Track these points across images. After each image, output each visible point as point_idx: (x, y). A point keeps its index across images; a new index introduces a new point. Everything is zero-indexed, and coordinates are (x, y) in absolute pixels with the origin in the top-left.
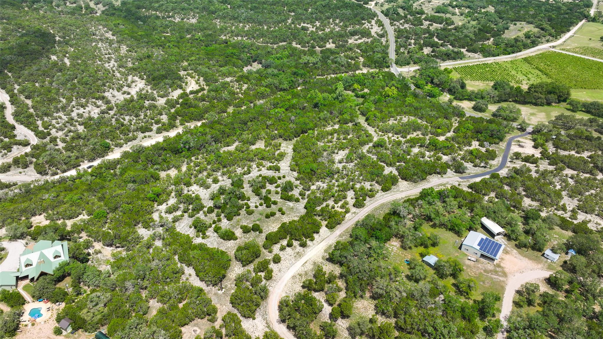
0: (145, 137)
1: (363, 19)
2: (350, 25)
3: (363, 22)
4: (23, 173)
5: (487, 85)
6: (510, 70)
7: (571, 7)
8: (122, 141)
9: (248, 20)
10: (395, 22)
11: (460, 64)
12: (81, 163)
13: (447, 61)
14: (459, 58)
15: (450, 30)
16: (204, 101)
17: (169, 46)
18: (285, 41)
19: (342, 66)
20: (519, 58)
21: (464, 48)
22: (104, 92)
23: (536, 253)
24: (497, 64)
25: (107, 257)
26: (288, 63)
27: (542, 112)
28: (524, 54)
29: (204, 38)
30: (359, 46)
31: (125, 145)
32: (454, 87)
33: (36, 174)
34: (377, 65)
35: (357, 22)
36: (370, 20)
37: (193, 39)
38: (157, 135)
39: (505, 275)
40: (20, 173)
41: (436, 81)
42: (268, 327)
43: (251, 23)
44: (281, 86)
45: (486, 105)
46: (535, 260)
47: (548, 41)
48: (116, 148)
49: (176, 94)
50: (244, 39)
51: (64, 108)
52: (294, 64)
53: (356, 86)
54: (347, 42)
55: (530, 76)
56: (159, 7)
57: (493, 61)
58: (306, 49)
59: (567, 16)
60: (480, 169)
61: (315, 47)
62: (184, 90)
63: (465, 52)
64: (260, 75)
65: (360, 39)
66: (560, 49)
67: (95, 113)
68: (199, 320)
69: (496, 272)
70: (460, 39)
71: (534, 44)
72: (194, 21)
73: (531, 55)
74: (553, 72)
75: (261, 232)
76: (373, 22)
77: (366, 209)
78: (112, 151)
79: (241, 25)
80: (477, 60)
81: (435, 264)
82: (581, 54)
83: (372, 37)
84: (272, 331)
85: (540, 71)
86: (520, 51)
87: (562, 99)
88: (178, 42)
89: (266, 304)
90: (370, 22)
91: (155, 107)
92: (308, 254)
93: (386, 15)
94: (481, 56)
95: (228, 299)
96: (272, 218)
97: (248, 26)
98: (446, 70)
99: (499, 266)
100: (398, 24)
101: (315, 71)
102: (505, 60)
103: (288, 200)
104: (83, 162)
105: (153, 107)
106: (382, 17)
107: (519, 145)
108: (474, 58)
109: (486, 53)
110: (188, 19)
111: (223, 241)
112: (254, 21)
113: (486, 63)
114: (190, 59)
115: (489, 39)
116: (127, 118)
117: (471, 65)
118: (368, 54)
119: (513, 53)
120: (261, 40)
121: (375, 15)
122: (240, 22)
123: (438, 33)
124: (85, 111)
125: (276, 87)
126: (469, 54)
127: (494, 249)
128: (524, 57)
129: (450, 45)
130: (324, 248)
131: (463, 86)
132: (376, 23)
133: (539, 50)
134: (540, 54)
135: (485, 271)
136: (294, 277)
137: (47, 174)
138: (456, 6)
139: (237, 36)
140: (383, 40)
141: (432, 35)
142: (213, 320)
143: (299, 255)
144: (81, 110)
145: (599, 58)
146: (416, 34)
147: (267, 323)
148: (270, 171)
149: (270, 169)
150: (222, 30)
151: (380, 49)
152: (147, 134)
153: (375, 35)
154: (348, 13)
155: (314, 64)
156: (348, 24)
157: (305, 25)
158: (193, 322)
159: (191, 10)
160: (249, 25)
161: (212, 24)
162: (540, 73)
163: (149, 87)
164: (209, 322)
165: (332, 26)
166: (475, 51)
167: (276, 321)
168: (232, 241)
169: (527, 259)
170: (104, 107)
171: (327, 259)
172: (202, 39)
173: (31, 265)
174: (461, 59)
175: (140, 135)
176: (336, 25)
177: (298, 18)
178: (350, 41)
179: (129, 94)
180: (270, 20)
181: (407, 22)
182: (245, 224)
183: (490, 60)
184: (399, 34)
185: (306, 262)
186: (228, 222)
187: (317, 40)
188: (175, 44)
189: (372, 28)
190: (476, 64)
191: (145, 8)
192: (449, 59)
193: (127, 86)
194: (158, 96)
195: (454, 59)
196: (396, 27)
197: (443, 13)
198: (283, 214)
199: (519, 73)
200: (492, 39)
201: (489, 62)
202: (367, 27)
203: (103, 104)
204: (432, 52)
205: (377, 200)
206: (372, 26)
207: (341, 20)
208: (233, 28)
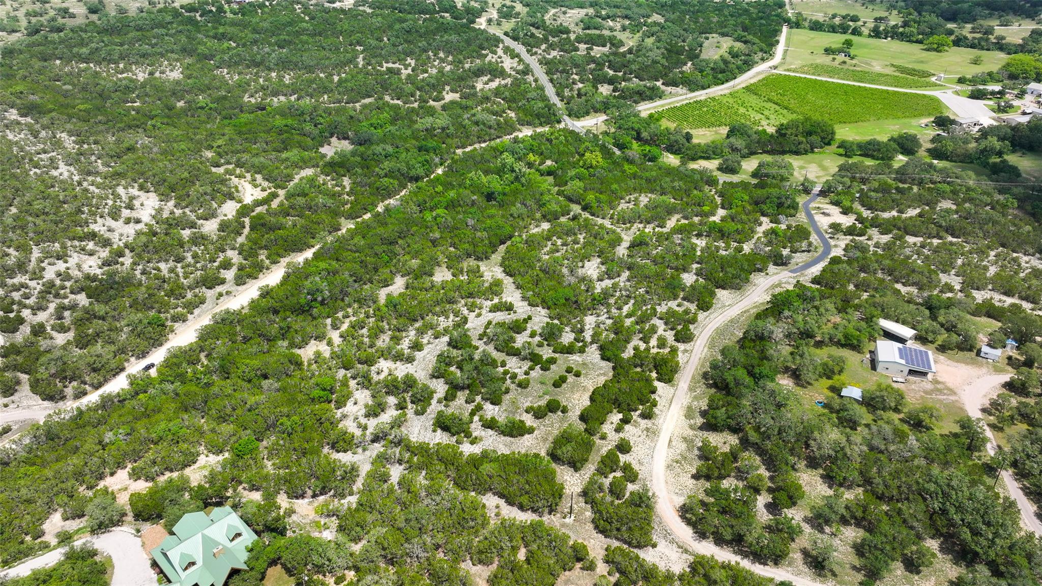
0: (221, 295)
1: (483, 49)
2: (465, 59)
3: (484, 52)
4: (12, 406)
5: (716, 133)
6: (736, 107)
7: (763, 9)
8: (179, 309)
9: (284, 65)
10: (534, 50)
11: (662, 106)
12: (126, 364)
13: (642, 103)
14: (656, 96)
15: (624, 55)
16: (288, 215)
17: (154, 126)
18: (369, 97)
19: (490, 127)
20: (738, 87)
21: (657, 80)
22: (87, 223)
23: (968, 354)
24: (713, 99)
25: (311, 518)
26: (398, 133)
27: (810, 162)
28: (742, 82)
29: (215, 105)
30: (497, 92)
31: (190, 317)
32: (676, 141)
33: (41, 402)
34: (542, 120)
35: (475, 54)
36: (494, 48)
37: (192, 108)
38: (240, 288)
39: (952, 392)
40: (6, 406)
41: (645, 135)
42: (686, 551)
43: (292, 70)
44: (413, 173)
45: (739, 163)
46: (973, 364)
47: (763, 59)
48: (177, 325)
49: (229, 209)
50: (293, 98)
51: (21, 267)
52: (409, 133)
53: (531, 157)
54: (474, 87)
55: (766, 112)
56: (91, 53)
57: (707, 96)
58: (416, 105)
59: (763, 22)
60: (803, 254)
61: (428, 102)
62: (240, 201)
63: (663, 88)
64: (362, 158)
65: (491, 80)
66: (785, 70)
67: (92, 265)
68: (567, 573)
69: (940, 391)
70: (647, 66)
71: (748, 65)
72: (176, 75)
73: (752, 81)
74: (793, 104)
75: (565, 411)
76: (500, 52)
77: (699, 342)
78: (173, 331)
79: (274, 74)
80: (684, 97)
81: (863, 397)
82: (813, 74)
83: (510, 76)
84: (696, 556)
85: (776, 104)
86: (735, 78)
87: (826, 141)
88: (168, 117)
89: (658, 519)
90: (495, 53)
91: (204, 237)
92: (664, 427)
93: (515, 39)
94: (685, 90)
95: (590, 526)
96: (564, 385)
97: (287, 77)
98: (651, 116)
99: (936, 382)
100: (540, 51)
101: (449, 141)
102: (722, 93)
103: (568, 353)
104: (127, 360)
105: (199, 239)
106: (508, 42)
107: (823, 213)
108: (677, 95)
109: (693, 85)
110: (162, 72)
111: (512, 439)
112: (296, 66)
113: (698, 99)
114: (215, 145)
115: (685, 64)
116: (163, 266)
117: (678, 105)
118: (520, 104)
119: (727, 81)
120: (326, 97)
121: (497, 41)
122: (270, 69)
123: (609, 61)
124: (68, 265)
125: (403, 175)
126: (669, 89)
127: (922, 360)
128: (744, 85)
129: (636, 77)
130: (682, 413)
131: (688, 137)
132: (505, 53)
133: (758, 73)
134: (763, 79)
135: (926, 392)
136: (669, 467)
137: (63, 398)
138: (609, 17)
139: (276, 94)
140: (530, 78)
141: (600, 64)
142: (591, 567)
143: (651, 433)
144: (61, 266)
145: (838, 78)
146: (577, 66)
147: (679, 547)
148: (499, 313)
149: (495, 309)
150: (243, 87)
151: (535, 94)
152: (219, 289)
153: (513, 73)
154: (455, 40)
155: (443, 129)
156: (461, 57)
157: (390, 65)
158: (559, 579)
159: (162, 55)
160: (289, 75)
161: (214, 78)
162: (777, 108)
163: (171, 204)
164: (585, 572)
165: (436, 63)
166: (675, 84)
167: (692, 540)
168: (527, 436)
169: (963, 365)
170: (105, 253)
171: (701, 428)
172: (212, 106)
173: (193, 564)
174: (660, 98)
175: (210, 294)
176: (442, 60)
177: (374, 54)
178: (479, 86)
179: (138, 221)
180: (327, 62)
181: (551, 47)
182: (528, 404)
183: (701, 95)
184: (550, 67)
185: (670, 441)
186: (497, 408)
187: (427, 88)
188: (165, 120)
189: (502, 62)
190: (685, 102)
191: (60, 59)
192: (644, 100)
193: (126, 208)
194: (199, 219)
195: (651, 99)
196: (540, 57)
197: (595, 28)
198: (578, 375)
199: (750, 109)
200: (690, 64)
201: (703, 98)
202: (494, 60)
203: (98, 249)
204: (614, 91)
205: (705, 327)
206: (500, 57)
207: (449, 53)
208: (261, 80)
